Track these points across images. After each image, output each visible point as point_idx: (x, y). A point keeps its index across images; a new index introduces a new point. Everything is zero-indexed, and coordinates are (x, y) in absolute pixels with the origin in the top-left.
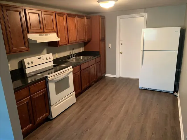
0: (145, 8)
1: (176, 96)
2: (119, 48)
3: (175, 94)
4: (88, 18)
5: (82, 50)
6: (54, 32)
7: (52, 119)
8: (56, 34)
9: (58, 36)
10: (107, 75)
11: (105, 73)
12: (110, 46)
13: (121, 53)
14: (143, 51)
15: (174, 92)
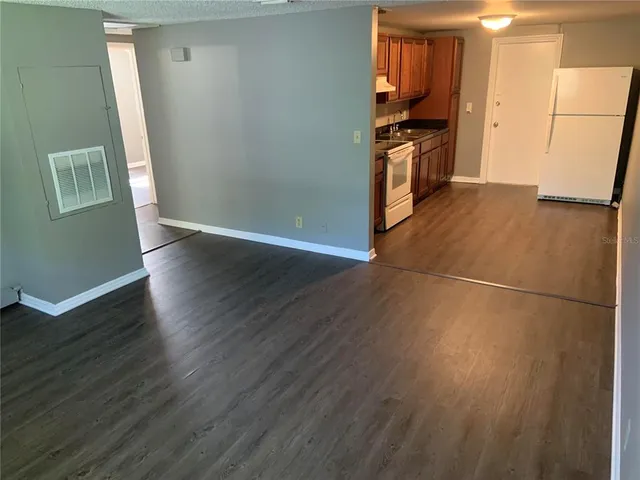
0: (560, 24)
1: (616, 209)
2: (492, 114)
3: (615, 204)
4: (431, 42)
5: (405, 116)
6: (383, 74)
7: (386, 231)
8: (386, 78)
9: (388, 81)
10: (455, 179)
11: (452, 173)
12: (469, 107)
13: (496, 125)
14: (554, 115)
15: (612, 202)
